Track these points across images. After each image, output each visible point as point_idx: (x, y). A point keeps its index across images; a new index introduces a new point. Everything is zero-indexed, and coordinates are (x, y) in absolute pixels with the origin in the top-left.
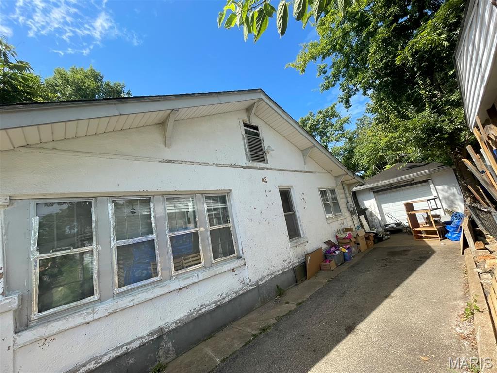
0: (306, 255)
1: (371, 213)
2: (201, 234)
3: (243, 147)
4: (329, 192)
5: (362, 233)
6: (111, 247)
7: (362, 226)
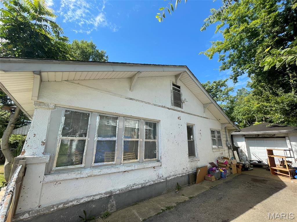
3: (170, 97)
4: (216, 132)
6: (95, 140)
7: (234, 158)
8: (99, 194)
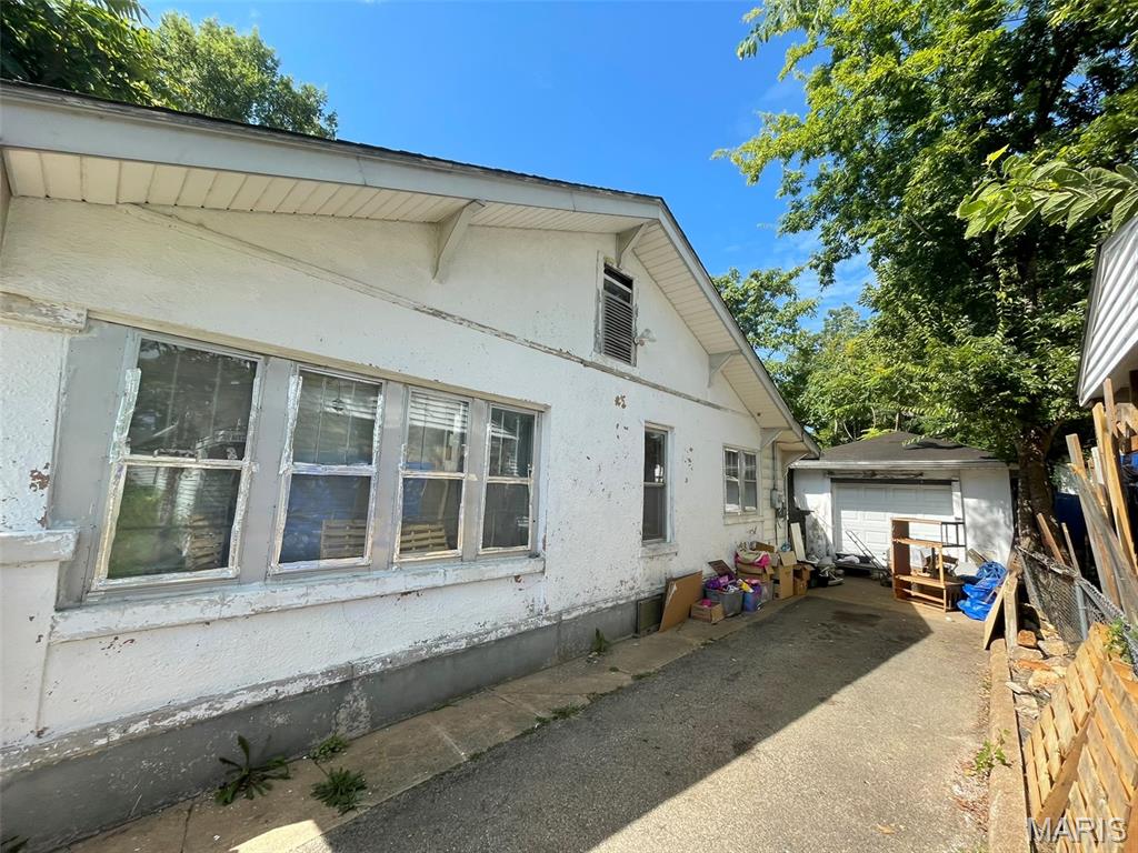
0: (669, 581)
1: (815, 523)
2: (467, 487)
3: (594, 318)
4: (743, 456)
5: (790, 560)
6: (281, 472)
7: (791, 545)
8: (303, 677)
